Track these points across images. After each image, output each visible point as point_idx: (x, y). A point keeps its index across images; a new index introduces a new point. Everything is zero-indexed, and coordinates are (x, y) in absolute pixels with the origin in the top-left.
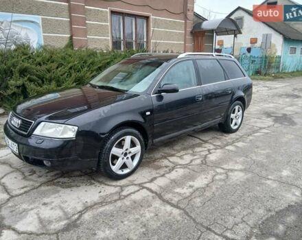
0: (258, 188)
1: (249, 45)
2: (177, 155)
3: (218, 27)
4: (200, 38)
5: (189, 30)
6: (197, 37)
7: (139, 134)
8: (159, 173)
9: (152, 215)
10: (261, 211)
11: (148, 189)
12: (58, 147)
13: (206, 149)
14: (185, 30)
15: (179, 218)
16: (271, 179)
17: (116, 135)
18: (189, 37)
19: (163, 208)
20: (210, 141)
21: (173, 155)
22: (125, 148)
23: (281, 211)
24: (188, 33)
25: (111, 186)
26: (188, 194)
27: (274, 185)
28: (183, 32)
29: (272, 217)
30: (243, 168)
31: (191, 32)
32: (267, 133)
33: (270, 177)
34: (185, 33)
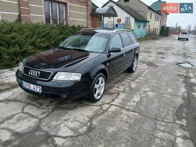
0: (164, 99)
1: (117, 23)
2: (115, 86)
3: (106, 13)
4: (95, 18)
5: (89, 13)
6: (94, 17)
7: (104, 76)
8: (114, 97)
9: (126, 117)
10: (172, 109)
11: (114, 105)
12: (72, 86)
13: (127, 82)
14: (87, 13)
15: (140, 117)
16: (166, 94)
17: (97, 77)
18: (89, 17)
19: (129, 113)
20: (126, 78)
21: (113, 87)
22: (99, 84)
23: (179, 107)
24: (89, 14)
25: (94, 106)
26: (135, 105)
27: (169, 96)
28: (86, 14)
29: (177, 110)
30: (150, 90)
31: (91, 14)
32: (149, 72)
33: (165, 93)
34: (87, 14)
